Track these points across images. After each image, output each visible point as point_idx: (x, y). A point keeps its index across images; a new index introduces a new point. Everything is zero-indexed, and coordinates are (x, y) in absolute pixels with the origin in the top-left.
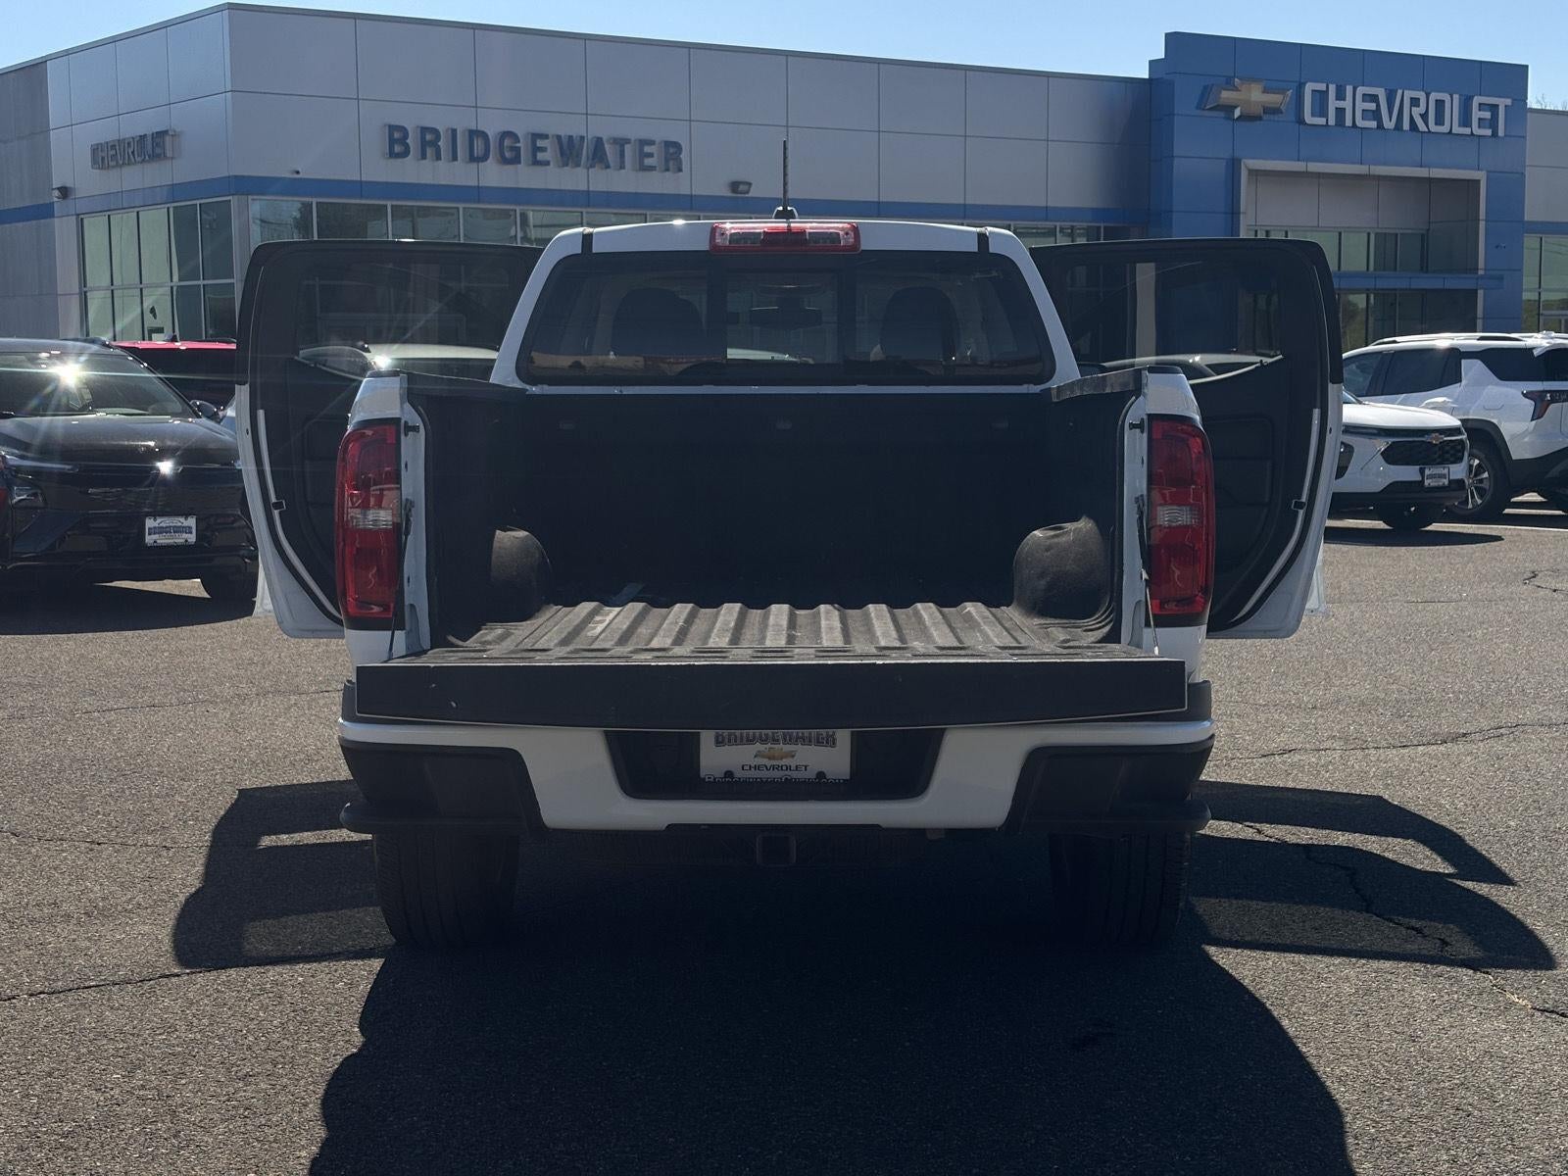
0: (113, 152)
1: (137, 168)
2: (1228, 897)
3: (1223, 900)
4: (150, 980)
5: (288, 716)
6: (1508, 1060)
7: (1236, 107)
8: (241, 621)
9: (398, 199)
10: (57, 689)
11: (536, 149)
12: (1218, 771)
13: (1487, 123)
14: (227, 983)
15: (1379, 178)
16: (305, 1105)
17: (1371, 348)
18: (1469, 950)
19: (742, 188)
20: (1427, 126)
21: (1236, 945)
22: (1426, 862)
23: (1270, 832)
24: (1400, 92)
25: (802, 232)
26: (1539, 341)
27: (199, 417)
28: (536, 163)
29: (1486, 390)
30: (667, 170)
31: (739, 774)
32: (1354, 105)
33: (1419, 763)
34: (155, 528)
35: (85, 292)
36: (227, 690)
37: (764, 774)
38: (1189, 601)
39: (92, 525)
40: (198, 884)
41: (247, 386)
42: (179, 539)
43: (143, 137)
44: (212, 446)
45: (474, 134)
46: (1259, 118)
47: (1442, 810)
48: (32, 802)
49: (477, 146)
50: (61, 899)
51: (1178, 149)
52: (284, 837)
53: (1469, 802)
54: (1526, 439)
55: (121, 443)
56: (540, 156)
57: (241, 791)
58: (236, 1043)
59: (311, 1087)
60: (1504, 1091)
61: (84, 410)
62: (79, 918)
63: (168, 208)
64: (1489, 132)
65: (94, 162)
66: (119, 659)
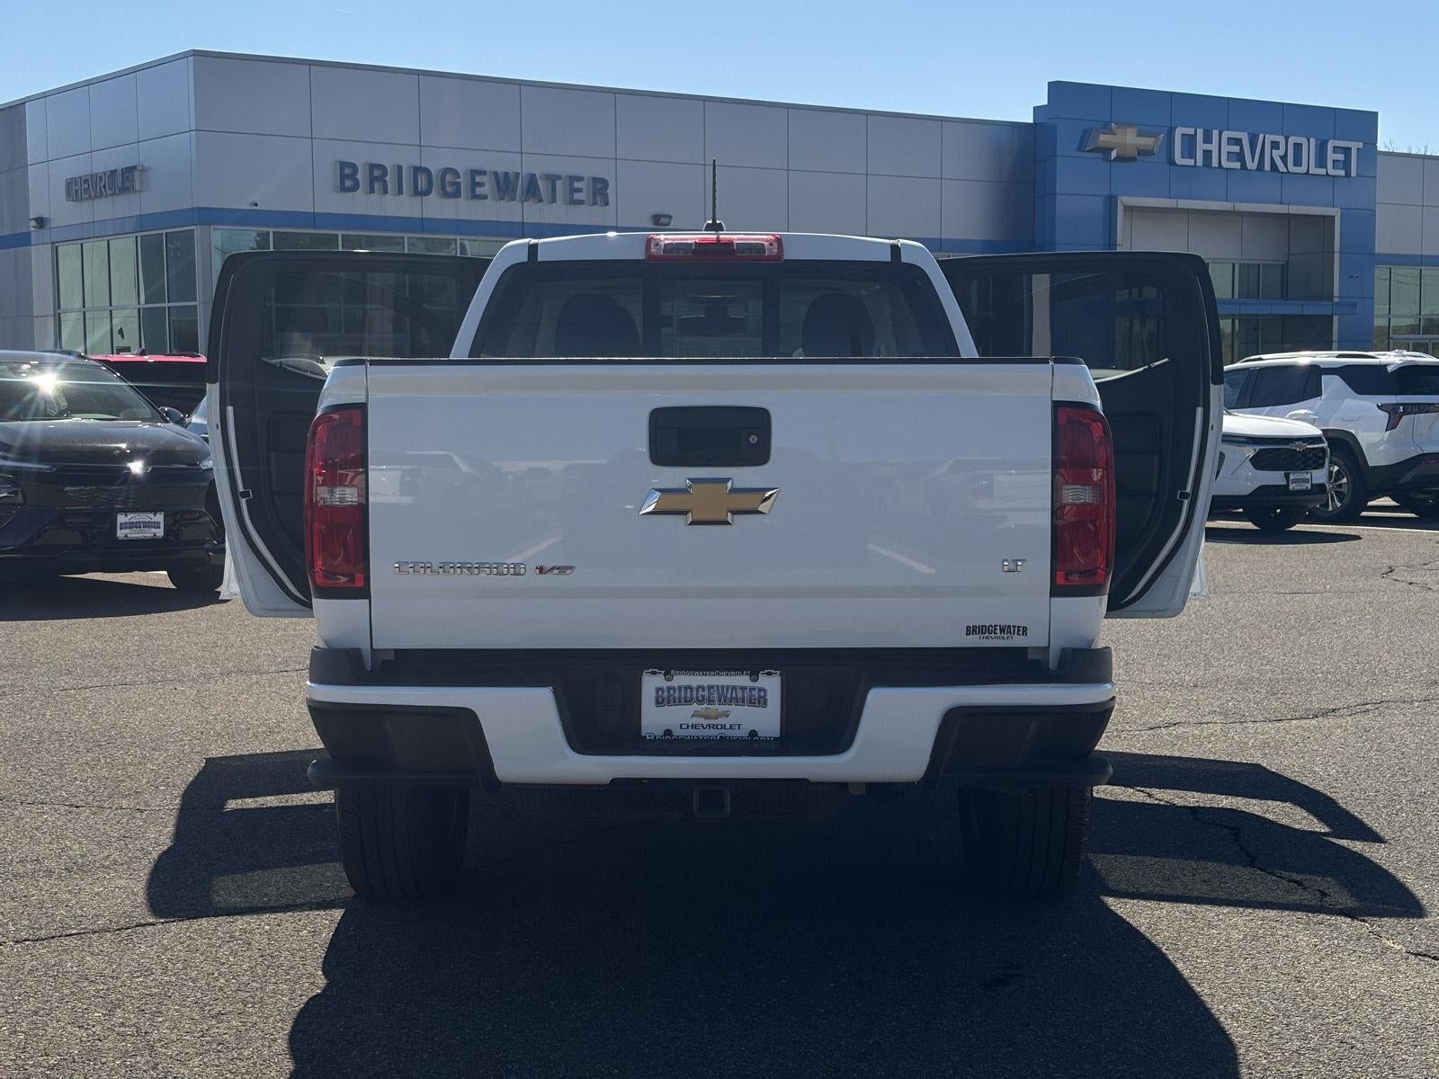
0: (87, 186)
1: (110, 199)
2: (1123, 854)
3: (1118, 856)
4: (127, 929)
5: (251, 693)
6: (1387, 998)
7: (1112, 149)
8: (206, 609)
9: (348, 229)
10: (36, 670)
11: (475, 185)
12: (1110, 741)
13: (1341, 165)
14: (200, 931)
15: (1242, 214)
16: (275, 1040)
17: (1239, 365)
18: (1347, 901)
19: (663, 220)
20: (1287, 168)
21: (1133, 896)
22: (1304, 822)
23: (1159, 796)
24: (1261, 136)
25: (730, 243)
26: (1392, 358)
27: (167, 422)
28: (475, 196)
29: (1344, 404)
30: (595, 204)
31: (677, 732)
32: (1220, 147)
33: (1294, 735)
34: (126, 523)
35: (59, 314)
36: (193, 670)
37: (700, 733)
38: (1092, 572)
39: (68, 521)
40: (169, 843)
41: (218, 384)
42: (149, 533)
43: (113, 172)
44: (179, 448)
45: (417, 170)
46: (1134, 159)
47: (1315, 776)
48: (15, 769)
49: (422, 181)
50: (43, 856)
51: (1059, 188)
52: (250, 800)
53: (1340, 770)
54: (1381, 448)
55: (96, 445)
56: (479, 190)
57: (208, 760)
58: (208, 984)
59: (279, 1025)
60: (1384, 1025)
61: (60, 415)
62: (60, 873)
63: (137, 237)
64: (1342, 173)
65: (68, 195)
66: (93, 642)
